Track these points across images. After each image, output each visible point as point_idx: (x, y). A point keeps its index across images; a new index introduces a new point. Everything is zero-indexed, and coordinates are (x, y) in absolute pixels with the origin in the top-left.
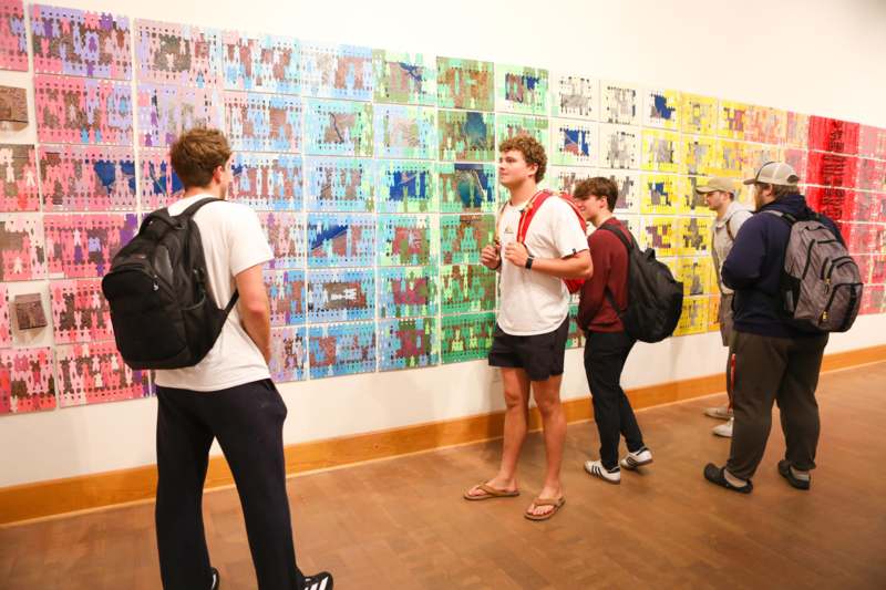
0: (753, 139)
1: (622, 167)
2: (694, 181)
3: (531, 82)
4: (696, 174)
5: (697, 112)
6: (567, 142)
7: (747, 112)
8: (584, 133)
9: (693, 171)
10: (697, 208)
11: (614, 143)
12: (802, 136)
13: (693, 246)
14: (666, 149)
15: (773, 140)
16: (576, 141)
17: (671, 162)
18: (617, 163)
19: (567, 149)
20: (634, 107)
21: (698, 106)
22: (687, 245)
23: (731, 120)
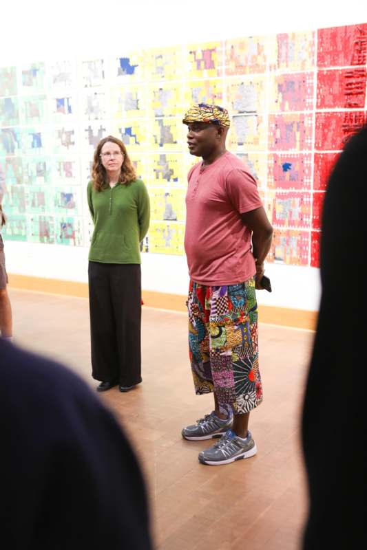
0: (228, 73)
1: (97, 119)
2: (161, 122)
3: (35, 71)
4: (163, 116)
5: (160, 62)
6: (58, 106)
7: (218, 49)
8: (68, 99)
9: (159, 114)
10: (165, 145)
11: (90, 103)
12: (305, 55)
13: (164, 178)
14: (131, 99)
15: (257, 68)
16: (63, 105)
17: (138, 109)
18: (93, 116)
19: (59, 111)
20: (103, 72)
21: (161, 57)
22: (157, 178)
23: (198, 62)
